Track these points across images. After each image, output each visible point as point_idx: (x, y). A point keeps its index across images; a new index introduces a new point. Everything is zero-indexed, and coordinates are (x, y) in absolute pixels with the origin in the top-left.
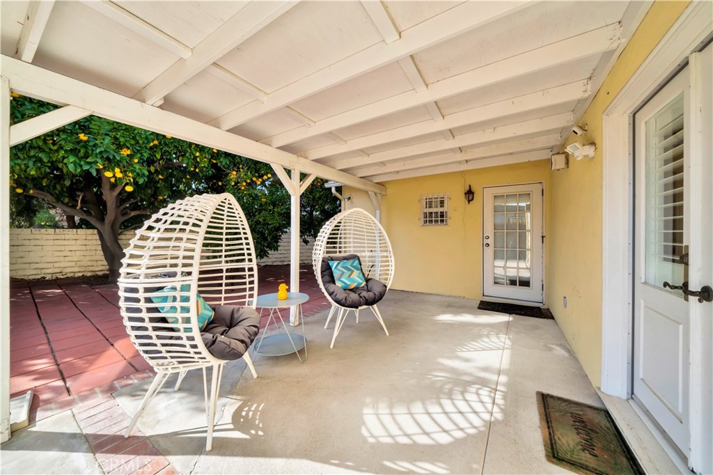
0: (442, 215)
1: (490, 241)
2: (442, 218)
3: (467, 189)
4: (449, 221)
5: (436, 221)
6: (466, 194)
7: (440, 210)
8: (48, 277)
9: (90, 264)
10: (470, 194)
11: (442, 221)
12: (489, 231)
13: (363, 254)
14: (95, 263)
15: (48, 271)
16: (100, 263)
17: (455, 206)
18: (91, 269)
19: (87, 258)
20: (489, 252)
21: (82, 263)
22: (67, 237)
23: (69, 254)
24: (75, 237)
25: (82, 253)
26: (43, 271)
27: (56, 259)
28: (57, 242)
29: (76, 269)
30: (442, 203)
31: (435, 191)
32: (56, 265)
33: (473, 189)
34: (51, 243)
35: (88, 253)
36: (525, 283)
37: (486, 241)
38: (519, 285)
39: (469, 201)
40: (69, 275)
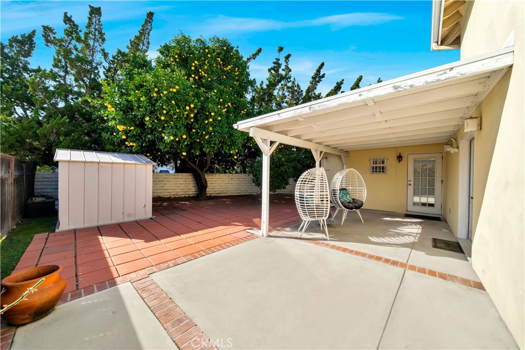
0: (383, 168)
1: (412, 182)
2: (383, 170)
3: (398, 154)
4: (387, 171)
5: (380, 171)
6: (398, 158)
7: (382, 165)
8: (172, 197)
9: (187, 191)
10: (400, 158)
11: (383, 171)
12: (411, 177)
13: (348, 188)
14: (189, 190)
15: (172, 194)
16: (191, 190)
17: (391, 164)
18: (188, 193)
19: (186, 188)
20: (411, 189)
21: (184, 190)
22: (179, 177)
23: (180, 185)
24: (181, 177)
25: (184, 185)
26: (171, 194)
27: (175, 188)
28: (175, 180)
29: (182, 193)
30: (383, 162)
31: (379, 156)
32: (175, 191)
33: (402, 155)
34: (173, 180)
35: (187, 185)
36: (432, 205)
37: (409, 183)
38: (428, 206)
39: (399, 162)
40: (180, 196)
